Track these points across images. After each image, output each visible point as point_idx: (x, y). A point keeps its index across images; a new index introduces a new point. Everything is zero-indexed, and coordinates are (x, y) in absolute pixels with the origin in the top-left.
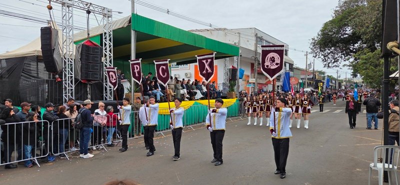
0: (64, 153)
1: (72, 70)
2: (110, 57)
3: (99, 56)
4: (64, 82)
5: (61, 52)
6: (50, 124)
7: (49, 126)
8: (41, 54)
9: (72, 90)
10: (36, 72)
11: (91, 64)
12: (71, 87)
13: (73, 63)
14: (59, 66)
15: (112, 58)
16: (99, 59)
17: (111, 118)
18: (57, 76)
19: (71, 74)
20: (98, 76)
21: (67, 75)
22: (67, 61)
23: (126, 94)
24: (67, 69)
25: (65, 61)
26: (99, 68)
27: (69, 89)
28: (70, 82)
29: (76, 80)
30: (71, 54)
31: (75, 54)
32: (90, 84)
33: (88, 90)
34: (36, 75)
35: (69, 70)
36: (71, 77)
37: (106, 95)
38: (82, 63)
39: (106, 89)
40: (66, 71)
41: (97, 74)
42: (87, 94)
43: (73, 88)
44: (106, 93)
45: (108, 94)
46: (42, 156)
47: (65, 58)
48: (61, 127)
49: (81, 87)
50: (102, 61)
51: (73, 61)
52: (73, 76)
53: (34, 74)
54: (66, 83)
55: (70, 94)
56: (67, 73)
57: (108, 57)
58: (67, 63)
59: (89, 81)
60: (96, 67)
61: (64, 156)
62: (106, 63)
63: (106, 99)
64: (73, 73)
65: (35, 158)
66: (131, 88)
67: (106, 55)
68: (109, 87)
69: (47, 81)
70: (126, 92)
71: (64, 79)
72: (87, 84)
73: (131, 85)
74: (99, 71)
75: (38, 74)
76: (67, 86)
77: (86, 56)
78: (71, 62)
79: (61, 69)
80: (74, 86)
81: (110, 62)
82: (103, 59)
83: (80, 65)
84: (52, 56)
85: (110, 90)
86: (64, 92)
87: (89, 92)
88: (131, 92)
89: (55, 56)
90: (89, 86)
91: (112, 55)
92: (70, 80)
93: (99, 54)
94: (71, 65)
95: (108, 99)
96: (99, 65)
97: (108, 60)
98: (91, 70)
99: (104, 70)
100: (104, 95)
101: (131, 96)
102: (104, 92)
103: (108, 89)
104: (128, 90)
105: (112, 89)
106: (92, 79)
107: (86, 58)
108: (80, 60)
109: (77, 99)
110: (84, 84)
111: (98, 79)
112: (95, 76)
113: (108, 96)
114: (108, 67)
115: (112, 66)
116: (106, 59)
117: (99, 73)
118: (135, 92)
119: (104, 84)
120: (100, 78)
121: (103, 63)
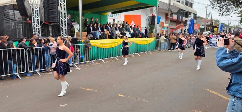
0: (36, 71)
1: (38, 15)
2: (64, 6)
3: (56, 5)
4: (33, 24)
5: (30, 2)
6: (26, 51)
7: (25, 52)
8: (16, 3)
9: (39, 29)
10: (13, 16)
11: (51, 11)
12: (38, 27)
13: (38, 10)
14: (29, 12)
15: (66, 6)
16: (56, 7)
18: (28, 19)
19: (38, 18)
20: (57, 19)
21: (35, 19)
22: (34, 8)
23: (77, 33)
24: (35, 14)
25: (33, 8)
26: (56, 13)
27: (37, 28)
28: (37, 23)
29: (41, 22)
30: (36, 3)
31: (39, 3)
32: (51, 25)
33: (50, 29)
34: (13, 18)
35: (36, 14)
36: (38, 20)
38: (44, 10)
39: (62, 29)
40: (34, 15)
41: (56, 18)
42: (49, 33)
43: (40, 28)
44: (63, 32)
46: (22, 73)
47: (32, 6)
48: (33, 54)
49: (45, 27)
51: (38, 8)
52: (39, 19)
53: (12, 17)
54: (34, 24)
55: (38, 32)
56: (35, 17)
57: (62, 6)
58: (34, 10)
59: (50, 23)
60: (54, 13)
61: (36, 73)
62: (62, 10)
64: (39, 17)
65: (18, 73)
66: (80, 29)
67: (61, 4)
68: (64, 27)
69: (22, 23)
70: (76, 31)
71: (33, 21)
72: (49, 25)
73: (80, 26)
74: (56, 16)
75: (14, 17)
76: (35, 26)
77: (48, 4)
78: (37, 9)
79: (30, 13)
80: (40, 26)
81: (65, 9)
82: (59, 7)
83: (43, 11)
84: (23, 4)
85: (65, 30)
86: (33, 31)
87: (50, 31)
88: (80, 31)
89: (26, 4)
90: (50, 27)
91: (65, 4)
92: (37, 22)
93: (56, 3)
94: (37, 11)
96: (56, 11)
97: (63, 8)
98: (51, 15)
99: (60, 15)
100: (61, 33)
101: (80, 34)
102: (61, 31)
103: (64, 29)
104: (78, 30)
105: (67, 29)
106: (52, 21)
107: (47, 6)
108: (43, 8)
109: (43, 36)
110: (47, 25)
111: (57, 22)
112: (54, 19)
113: (64, 34)
114: (63, 13)
115: (66, 12)
116: (61, 8)
117: (56, 17)
118: (83, 31)
119: (61, 25)
120: (58, 21)
121: (59, 10)
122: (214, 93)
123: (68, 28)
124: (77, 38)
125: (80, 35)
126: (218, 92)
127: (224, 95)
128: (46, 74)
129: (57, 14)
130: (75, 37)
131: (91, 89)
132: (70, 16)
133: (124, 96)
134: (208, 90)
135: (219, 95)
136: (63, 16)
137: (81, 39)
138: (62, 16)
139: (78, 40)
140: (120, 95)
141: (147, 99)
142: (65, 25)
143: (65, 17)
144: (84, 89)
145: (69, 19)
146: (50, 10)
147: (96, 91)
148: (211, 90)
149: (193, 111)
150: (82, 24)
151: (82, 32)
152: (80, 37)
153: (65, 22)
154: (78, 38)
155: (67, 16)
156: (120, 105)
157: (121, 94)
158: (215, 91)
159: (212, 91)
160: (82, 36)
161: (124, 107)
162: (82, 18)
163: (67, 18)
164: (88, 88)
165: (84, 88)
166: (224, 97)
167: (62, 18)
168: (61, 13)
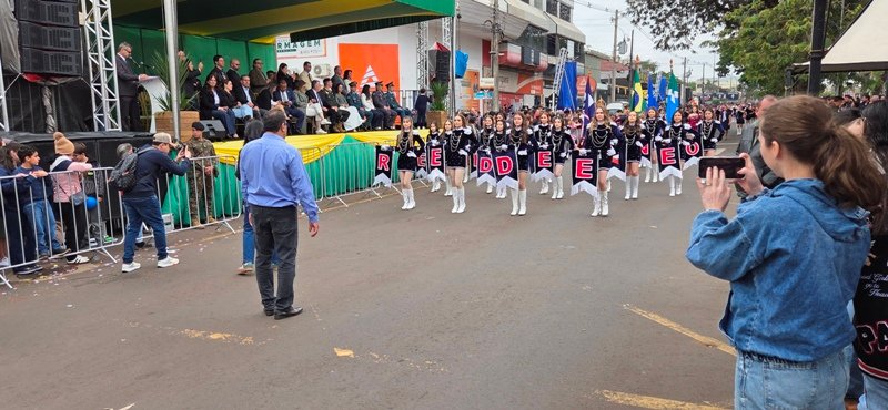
2: (103, 10)
3: (70, 6)
11: (48, 29)
15: (109, 12)
16: (70, 15)
20: (74, 64)
23: (159, 114)
26: (71, 39)
29: (9, 77)
32: (50, 87)
33: (47, 102)
37: (101, 118)
38: (20, 26)
39: (99, 101)
42: (45, 116)
44: (101, 111)
45: (107, 116)
49: (23, 93)
50: (81, 22)
57: (96, 10)
59: (48, 77)
60: (62, 39)
62: (93, 26)
63: (101, 128)
66: (170, 98)
67: (89, 5)
68: (106, 95)
70: (156, 108)
72: (42, 87)
73: (170, 89)
74: (72, 49)
81: (105, 23)
82: (83, 16)
83: (14, 30)
85: (111, 104)
87: (49, 110)
88: (171, 108)
90: (47, 92)
91: (108, 4)
95: (108, 129)
96: (72, 31)
97: (98, 19)
98: (49, 47)
99: (89, 48)
100: (95, 116)
101: (173, 119)
102: (95, 109)
103: (105, 99)
104: (163, 103)
106: (51, 71)
107: (33, 10)
108: (12, 16)
109: (15, 128)
110: (34, 85)
111: (74, 73)
112: (63, 63)
113: (106, 120)
114: (100, 38)
115: (112, 37)
116: (92, 17)
117: (73, 56)
118: (183, 108)
119: (92, 86)
120: (79, 69)
121: (82, 27)
122: (659, 320)
123: (120, 97)
125: (173, 124)
126: (670, 319)
127: (690, 329)
128: (37, 281)
129: (73, 44)
131: (227, 335)
133: (355, 355)
134: (639, 311)
135: (675, 326)
136: (101, 49)
137: (177, 137)
138: (96, 51)
140: (341, 353)
141: (440, 361)
142: (110, 85)
143: (108, 55)
144: (199, 334)
145: (124, 59)
146: (45, 25)
147: (249, 340)
148: (650, 309)
149: (597, 392)
150: (179, 81)
151: (182, 113)
152: (173, 129)
153: (109, 73)
155: (117, 50)
156: (343, 389)
157: (344, 349)
158: (663, 316)
159: (652, 316)
160: (183, 126)
161: (357, 397)
162: (177, 58)
163: (118, 58)
164: (214, 332)
165: (199, 329)
166: (690, 334)
167: (97, 57)
168: (93, 37)
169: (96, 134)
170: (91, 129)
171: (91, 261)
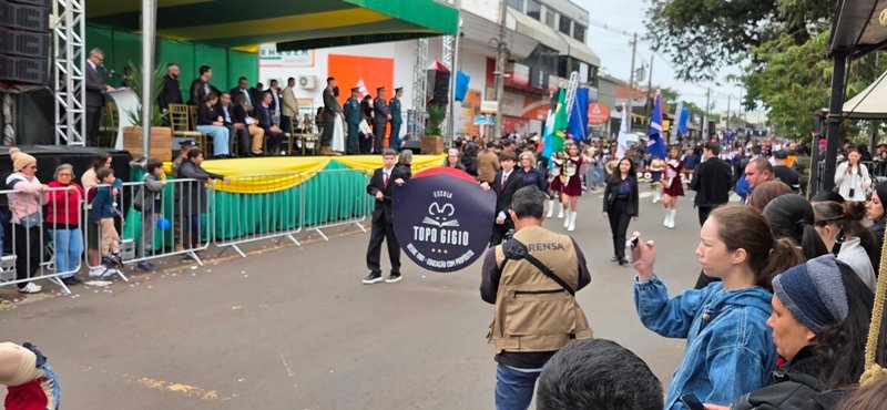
2: (76, 15)
3: (41, 10)
11: (16, 33)
15: (82, 18)
16: (40, 19)
17: (83, 198)
20: (39, 71)
23: (126, 128)
26: (40, 45)
32: (12, 95)
33: (7, 111)
37: (64, 131)
39: (63, 111)
41: (36, 67)
42: (4, 125)
44: (65, 123)
45: (71, 129)
50: (51, 26)
57: (68, 14)
59: (11, 84)
60: (30, 44)
62: (63, 31)
63: (63, 142)
66: (141, 113)
67: (61, 8)
68: (72, 105)
70: (125, 122)
72: (3, 94)
73: (141, 102)
74: (40, 55)
81: (77, 29)
82: (54, 19)
85: (77, 115)
87: (8, 120)
88: (140, 123)
90: (8, 100)
91: (82, 9)
93: (41, 3)
95: (71, 143)
96: (40, 36)
97: (70, 24)
98: (15, 52)
99: (57, 54)
100: (58, 128)
101: (142, 135)
102: (57, 120)
103: (70, 111)
104: (133, 117)
105: (83, 110)
106: (17, 79)
107: (1, 12)
111: (39, 81)
112: (29, 70)
113: (69, 132)
114: (70, 45)
115: (83, 44)
116: (63, 23)
117: (39, 63)
118: (153, 123)
119: (58, 96)
120: (45, 77)
121: (52, 31)
124: (127, 152)
125: (142, 140)
129: (41, 50)
130: (119, 146)
131: (189, 387)
132: (101, 56)
136: (70, 55)
137: (146, 155)
138: (64, 56)
139: (131, 159)
142: (77, 94)
143: (77, 62)
144: (158, 384)
145: (94, 66)
146: (13, 29)
147: (212, 394)
150: (152, 95)
151: (153, 128)
152: (142, 147)
153: (76, 82)
154: (133, 151)
160: (152, 143)
163: (88, 65)
164: (174, 383)
165: (158, 379)
167: (64, 65)
168: (62, 43)
169: (57, 148)
170: (53, 142)
171: (42, 291)
